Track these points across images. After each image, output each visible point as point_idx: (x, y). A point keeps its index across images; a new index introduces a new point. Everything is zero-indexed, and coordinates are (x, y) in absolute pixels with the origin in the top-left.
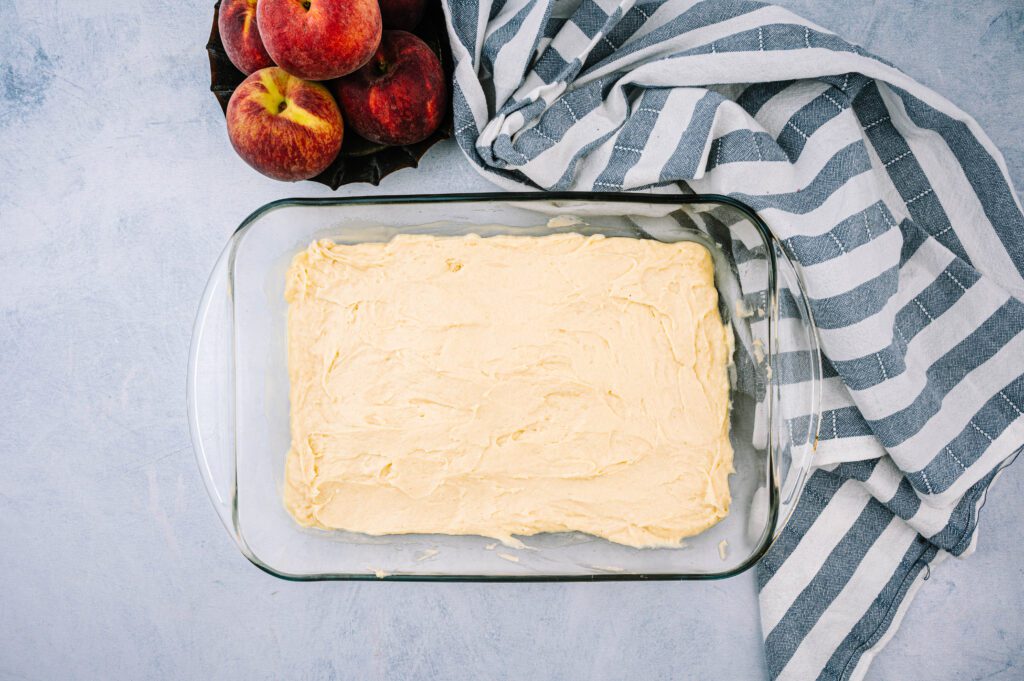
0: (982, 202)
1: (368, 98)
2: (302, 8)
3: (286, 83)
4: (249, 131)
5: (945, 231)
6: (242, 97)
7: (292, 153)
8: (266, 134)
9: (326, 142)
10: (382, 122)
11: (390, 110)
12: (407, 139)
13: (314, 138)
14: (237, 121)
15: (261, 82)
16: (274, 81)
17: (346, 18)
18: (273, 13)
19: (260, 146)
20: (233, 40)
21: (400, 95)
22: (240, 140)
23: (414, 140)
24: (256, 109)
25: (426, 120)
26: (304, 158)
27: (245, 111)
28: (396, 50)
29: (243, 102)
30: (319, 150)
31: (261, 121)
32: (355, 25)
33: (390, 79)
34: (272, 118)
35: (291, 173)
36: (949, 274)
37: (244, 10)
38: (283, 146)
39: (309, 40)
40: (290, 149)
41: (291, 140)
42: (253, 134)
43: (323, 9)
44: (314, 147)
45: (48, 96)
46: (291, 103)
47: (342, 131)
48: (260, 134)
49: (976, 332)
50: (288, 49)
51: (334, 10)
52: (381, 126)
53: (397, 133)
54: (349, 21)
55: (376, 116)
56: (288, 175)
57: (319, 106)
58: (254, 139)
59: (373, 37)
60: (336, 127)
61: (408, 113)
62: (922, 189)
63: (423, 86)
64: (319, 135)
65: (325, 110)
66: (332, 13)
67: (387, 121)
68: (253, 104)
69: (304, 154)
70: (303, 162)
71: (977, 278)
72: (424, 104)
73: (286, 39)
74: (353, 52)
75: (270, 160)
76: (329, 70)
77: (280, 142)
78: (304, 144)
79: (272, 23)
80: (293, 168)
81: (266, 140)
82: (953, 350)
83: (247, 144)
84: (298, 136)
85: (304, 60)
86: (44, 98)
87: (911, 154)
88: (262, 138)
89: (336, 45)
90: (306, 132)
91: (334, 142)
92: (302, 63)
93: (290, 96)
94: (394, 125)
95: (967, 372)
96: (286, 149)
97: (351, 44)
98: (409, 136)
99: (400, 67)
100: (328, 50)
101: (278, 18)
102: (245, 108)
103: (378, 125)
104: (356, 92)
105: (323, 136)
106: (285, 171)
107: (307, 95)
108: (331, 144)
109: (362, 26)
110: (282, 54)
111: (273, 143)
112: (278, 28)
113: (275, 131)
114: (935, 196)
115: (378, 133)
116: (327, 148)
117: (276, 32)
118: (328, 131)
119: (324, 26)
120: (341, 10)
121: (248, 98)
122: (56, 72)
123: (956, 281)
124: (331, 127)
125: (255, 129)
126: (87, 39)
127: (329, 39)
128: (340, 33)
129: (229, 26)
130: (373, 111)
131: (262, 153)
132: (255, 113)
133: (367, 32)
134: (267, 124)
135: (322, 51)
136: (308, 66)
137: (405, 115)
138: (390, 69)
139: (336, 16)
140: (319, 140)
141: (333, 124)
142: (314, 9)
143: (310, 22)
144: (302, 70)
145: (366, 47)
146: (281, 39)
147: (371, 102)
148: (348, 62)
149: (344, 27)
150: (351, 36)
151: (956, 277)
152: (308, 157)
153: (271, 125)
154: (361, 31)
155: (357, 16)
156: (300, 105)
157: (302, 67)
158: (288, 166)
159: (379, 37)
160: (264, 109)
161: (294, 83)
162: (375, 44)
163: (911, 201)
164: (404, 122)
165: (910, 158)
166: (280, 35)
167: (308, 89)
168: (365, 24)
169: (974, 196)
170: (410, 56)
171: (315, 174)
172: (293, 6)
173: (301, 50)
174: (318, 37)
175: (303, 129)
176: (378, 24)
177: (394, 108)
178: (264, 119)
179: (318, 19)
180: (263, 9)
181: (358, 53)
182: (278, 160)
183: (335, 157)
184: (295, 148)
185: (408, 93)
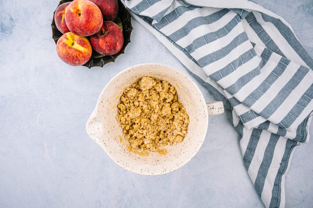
0: (287, 40)
1: (99, 41)
2: (78, 15)
3: (74, 37)
4: (63, 52)
5: (278, 50)
6: (61, 41)
7: (76, 58)
8: (68, 53)
9: (86, 55)
10: (103, 49)
11: (106, 46)
12: (111, 54)
13: (82, 54)
14: (59, 49)
15: (66, 37)
16: (71, 36)
17: (91, 19)
18: (69, 17)
19: (66, 56)
20: (59, 24)
21: (109, 41)
22: (60, 54)
23: (113, 54)
24: (65, 45)
25: (117, 48)
26: (79, 60)
27: (62, 46)
28: (108, 27)
29: (61, 43)
30: (84, 57)
31: (66, 49)
32: (94, 21)
33: (106, 36)
34: (69, 48)
35: (76, 64)
36: (281, 62)
37: (62, 15)
38: (73, 56)
39: (80, 25)
40: (75, 57)
41: (75, 54)
42: (64, 52)
43: (84, 16)
44: (83, 56)
45: (13, 32)
46: (75, 43)
47: (91, 51)
48: (66, 53)
49: (293, 78)
50: (74, 28)
51: (88, 16)
52: (103, 50)
53: (108, 52)
54: (92, 19)
55: (101, 47)
56: (75, 65)
57: (84, 44)
58: (64, 54)
59: (100, 24)
60: (89, 50)
61: (111, 46)
62: (269, 39)
63: (116, 38)
64: (84, 53)
65: (86, 45)
66: (87, 17)
67: (105, 48)
68: (64, 43)
69: (79, 59)
70: (79, 61)
71: (290, 61)
72: (116, 44)
73: (73, 25)
74: (94, 28)
75: (69, 60)
76: (86, 34)
77: (72, 55)
78: (79, 56)
79: (69, 20)
80: (77, 62)
81: (68, 54)
82: (287, 84)
83: (62, 55)
84: (78, 53)
85: (79, 31)
86: (12, 32)
87: (264, 29)
88: (67, 54)
89: (88, 27)
90: (80, 52)
91: (89, 55)
92: (78, 32)
93: (75, 41)
94: (107, 50)
95: (292, 90)
96: (74, 57)
97: (93, 26)
98: (112, 53)
99: (109, 32)
100: (86, 28)
101: (71, 18)
102: (62, 45)
103: (102, 49)
104: (95, 40)
105: (85, 53)
106: (74, 64)
107: (80, 41)
108: (88, 55)
109: (96, 21)
110: (72, 29)
111: (70, 55)
112: (71, 21)
113: (70, 52)
114: (273, 41)
115: (102, 52)
116: (86, 57)
117: (70, 23)
118: (87, 52)
119: (84, 21)
120: (89, 16)
121: (63, 42)
122: (16, 24)
123: (284, 64)
124: (88, 50)
125: (64, 51)
126: (25, 14)
127: (86, 25)
128: (89, 23)
129: (57, 19)
130: (101, 46)
131: (67, 58)
132: (65, 46)
133: (98, 23)
134: (68, 50)
135: (84, 28)
136: (80, 32)
137: (110, 47)
138: (106, 33)
139: (88, 18)
140: (84, 54)
141: (88, 49)
142: (81, 16)
143: (80, 20)
144: (78, 34)
145: (98, 27)
146: (72, 24)
147: (100, 43)
148: (92, 31)
149: (91, 21)
150: (93, 24)
151: (283, 62)
152: (81, 59)
153: (69, 50)
154: (96, 22)
155: (95, 18)
156: (78, 44)
157: (78, 33)
158: (75, 62)
159: (102, 24)
160: (67, 45)
161: (76, 37)
162: (101, 26)
163: (266, 43)
164: (110, 49)
165: (264, 31)
166: (71, 24)
167: (81, 39)
168: (97, 20)
169: (284, 39)
170: (111, 29)
171: (83, 64)
172: (75, 15)
173: (78, 28)
174: (83, 24)
175: (79, 51)
176: (101, 20)
177: (107, 44)
178: (67, 48)
179: (83, 19)
180: (66, 16)
181: (95, 29)
182: (72, 60)
183: (89, 59)
184: (77, 57)
185: (111, 40)
